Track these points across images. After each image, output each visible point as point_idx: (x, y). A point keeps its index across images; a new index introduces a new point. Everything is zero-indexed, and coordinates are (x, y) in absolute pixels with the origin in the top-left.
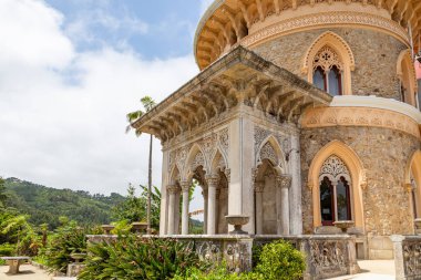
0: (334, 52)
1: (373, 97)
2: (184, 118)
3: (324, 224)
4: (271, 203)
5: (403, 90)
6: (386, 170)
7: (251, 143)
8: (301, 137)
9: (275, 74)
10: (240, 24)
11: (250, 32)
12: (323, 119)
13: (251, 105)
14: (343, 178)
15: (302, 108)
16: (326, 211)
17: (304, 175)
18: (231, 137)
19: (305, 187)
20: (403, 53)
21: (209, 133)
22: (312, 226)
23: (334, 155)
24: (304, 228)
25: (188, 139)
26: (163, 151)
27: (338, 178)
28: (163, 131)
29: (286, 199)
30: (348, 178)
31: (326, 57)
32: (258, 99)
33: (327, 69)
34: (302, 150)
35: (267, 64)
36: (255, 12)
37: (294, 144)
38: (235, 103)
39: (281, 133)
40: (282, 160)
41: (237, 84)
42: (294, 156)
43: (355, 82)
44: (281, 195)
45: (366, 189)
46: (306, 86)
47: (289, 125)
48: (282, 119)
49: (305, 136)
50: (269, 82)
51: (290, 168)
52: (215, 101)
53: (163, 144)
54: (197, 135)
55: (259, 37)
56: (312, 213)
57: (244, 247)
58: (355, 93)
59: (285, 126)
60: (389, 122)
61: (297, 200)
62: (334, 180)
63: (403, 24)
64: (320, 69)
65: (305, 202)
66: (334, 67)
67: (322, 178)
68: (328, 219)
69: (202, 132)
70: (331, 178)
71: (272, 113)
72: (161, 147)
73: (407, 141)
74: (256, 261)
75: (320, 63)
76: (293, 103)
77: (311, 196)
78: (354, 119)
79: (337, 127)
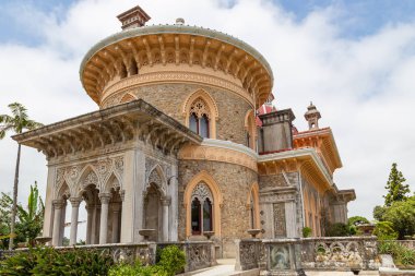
0: (205, 104)
1: (229, 142)
2: (77, 140)
3: (193, 234)
4: (153, 218)
5: (248, 137)
6: (236, 195)
7: (143, 171)
8: (179, 166)
9: (165, 120)
10: (130, 63)
11: (140, 72)
12: (196, 154)
13: (143, 140)
14: (208, 199)
15: (181, 144)
16: (195, 224)
17: (181, 196)
18: (126, 164)
19: (181, 206)
20: (249, 111)
21: (104, 158)
22: (185, 236)
23: (202, 182)
24: (179, 237)
25: (80, 159)
26: (49, 166)
27: (204, 199)
28: (50, 148)
29: (167, 214)
30: (211, 200)
31: (200, 107)
32: (149, 136)
33: (199, 116)
34: (180, 177)
35: (159, 113)
36: (145, 56)
37: (174, 172)
38: (131, 137)
39: (165, 162)
40: (164, 185)
41: (134, 123)
42: (174, 181)
43: (219, 129)
44: (163, 211)
45: (222, 207)
46: (185, 130)
47: (171, 157)
48: (166, 152)
49: (182, 166)
50: (160, 125)
51: (170, 191)
52: (112, 131)
53: (48, 159)
54: (91, 157)
55: (148, 79)
56: (185, 226)
57: (151, 250)
58: (218, 137)
59: (168, 157)
60: (239, 160)
61: (174, 216)
62: (202, 200)
63: (250, 91)
64: (194, 115)
65: (180, 217)
66: (205, 115)
67: (193, 198)
68: (196, 230)
69: (97, 156)
70: (200, 199)
71: (159, 147)
72: (47, 162)
73: (249, 174)
74: (158, 259)
75: (195, 110)
76: (174, 140)
77: (185, 213)
78: (217, 156)
79: (205, 161)
